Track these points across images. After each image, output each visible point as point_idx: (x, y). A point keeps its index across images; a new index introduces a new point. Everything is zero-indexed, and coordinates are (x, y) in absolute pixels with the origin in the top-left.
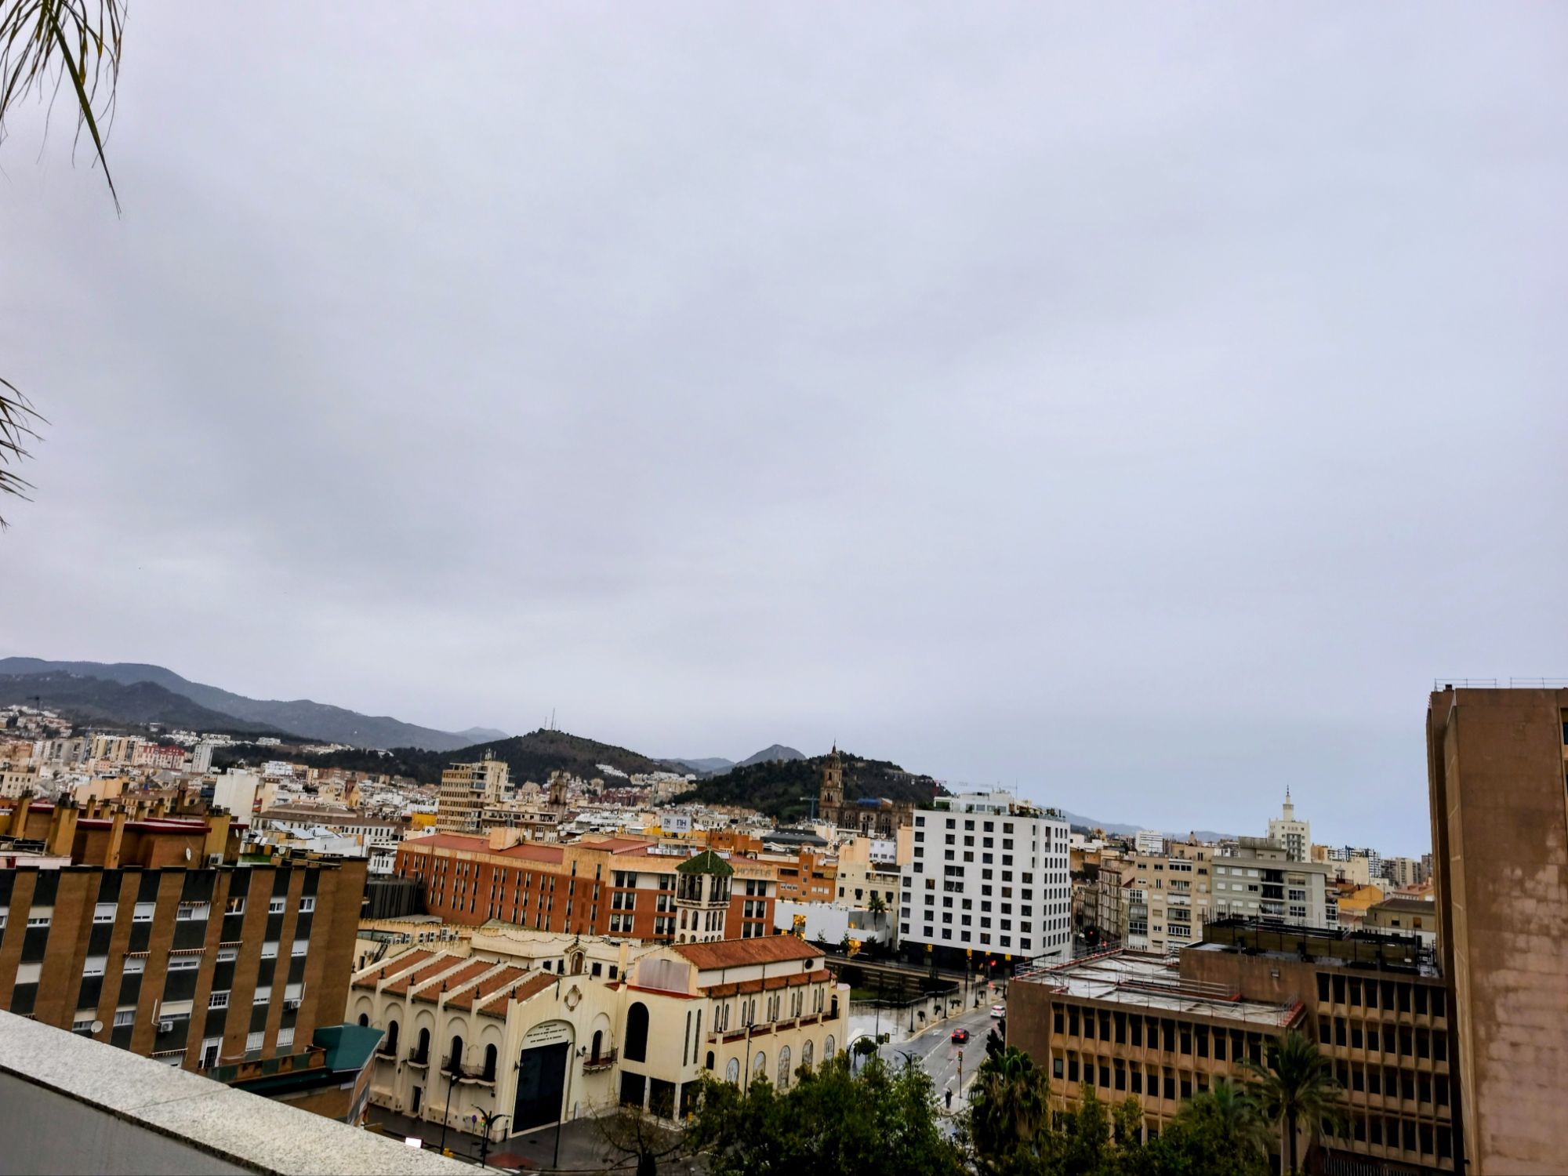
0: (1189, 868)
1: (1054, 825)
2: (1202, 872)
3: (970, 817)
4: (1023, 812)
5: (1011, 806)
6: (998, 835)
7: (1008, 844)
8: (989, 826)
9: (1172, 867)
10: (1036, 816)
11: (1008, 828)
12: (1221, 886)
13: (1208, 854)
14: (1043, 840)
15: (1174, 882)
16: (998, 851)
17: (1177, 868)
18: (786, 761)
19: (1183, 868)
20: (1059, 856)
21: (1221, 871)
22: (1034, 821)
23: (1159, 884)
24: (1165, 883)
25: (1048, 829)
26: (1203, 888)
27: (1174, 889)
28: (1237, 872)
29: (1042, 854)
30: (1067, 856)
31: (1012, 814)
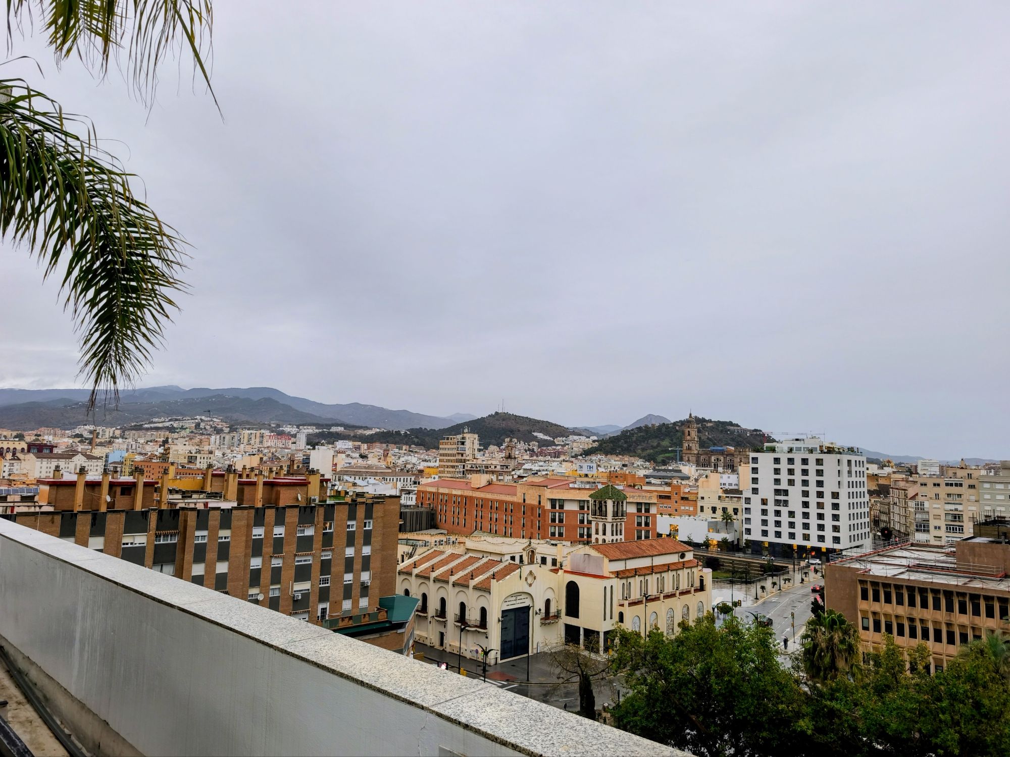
0: (961, 485)
1: (853, 458)
2: (972, 487)
3: (790, 456)
4: (830, 451)
5: (821, 447)
6: (812, 467)
7: (820, 473)
8: (805, 461)
9: (947, 485)
10: (840, 453)
11: (819, 462)
12: (987, 497)
13: (975, 474)
14: (845, 468)
15: (949, 495)
16: (812, 478)
17: (951, 485)
18: (657, 425)
19: (956, 485)
20: (858, 479)
21: (987, 486)
22: (838, 456)
23: (937, 495)
24: (943, 495)
25: (849, 462)
26: (973, 498)
27: (950, 499)
28: (1001, 486)
29: (845, 479)
30: (865, 479)
31: (822, 452)
